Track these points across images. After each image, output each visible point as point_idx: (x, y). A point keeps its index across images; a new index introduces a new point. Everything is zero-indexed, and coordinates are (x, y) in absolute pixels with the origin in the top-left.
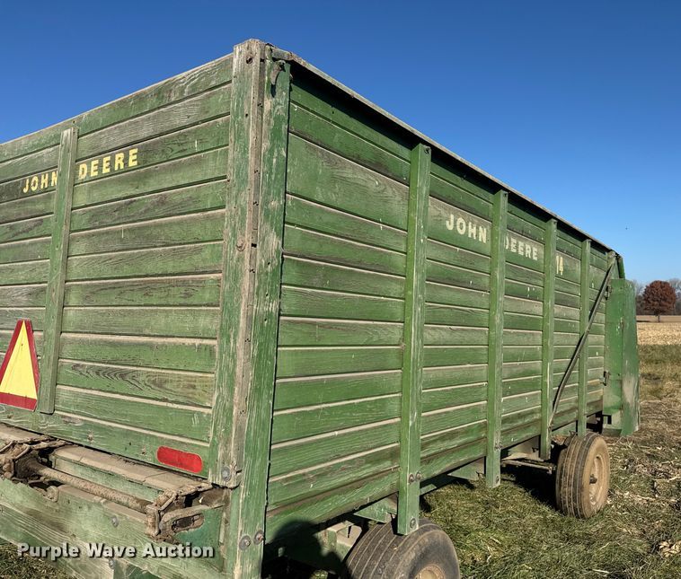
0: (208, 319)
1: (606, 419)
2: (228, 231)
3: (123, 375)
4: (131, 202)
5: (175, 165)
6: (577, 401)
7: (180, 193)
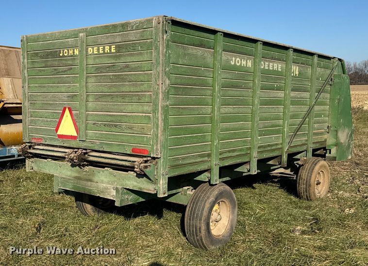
0: (147, 107)
1: (328, 151)
2: (153, 79)
3: (116, 126)
4: (114, 65)
5: (131, 54)
6: (307, 141)
7: (135, 64)
